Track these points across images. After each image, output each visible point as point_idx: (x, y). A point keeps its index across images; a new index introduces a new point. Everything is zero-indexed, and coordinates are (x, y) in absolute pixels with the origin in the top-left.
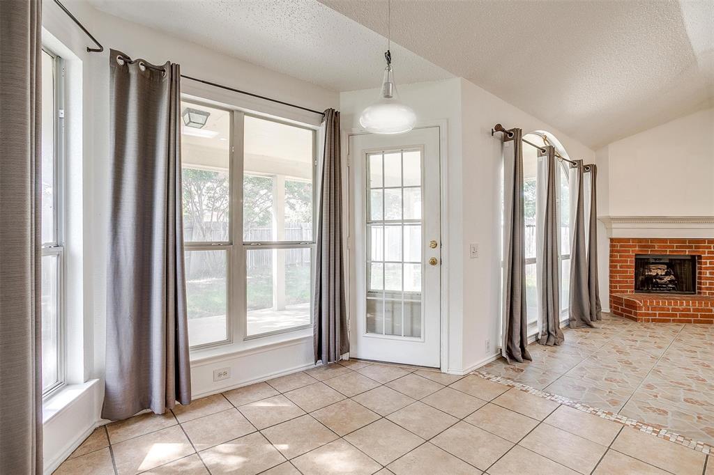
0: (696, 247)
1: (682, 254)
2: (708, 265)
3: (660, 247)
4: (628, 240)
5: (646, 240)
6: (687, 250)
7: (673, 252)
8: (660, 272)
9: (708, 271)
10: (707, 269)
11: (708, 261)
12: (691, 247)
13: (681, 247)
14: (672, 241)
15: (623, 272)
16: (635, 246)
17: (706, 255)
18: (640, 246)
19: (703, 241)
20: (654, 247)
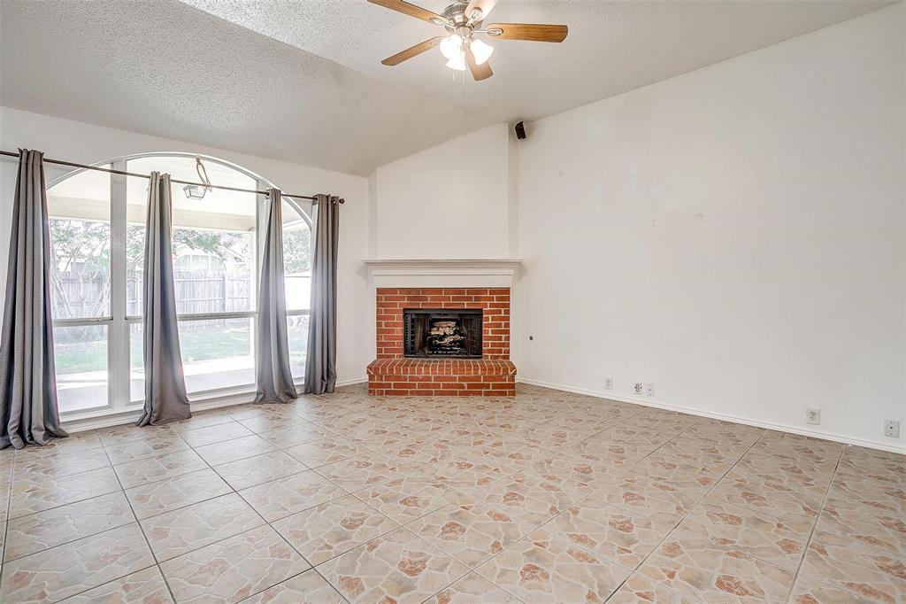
0: (477, 299)
1: (460, 307)
2: (490, 322)
3: (433, 299)
4: (395, 290)
5: (417, 290)
6: (466, 303)
7: (448, 305)
8: (448, 331)
9: (490, 329)
10: (488, 326)
11: (490, 316)
12: (470, 299)
13: (457, 299)
14: (448, 290)
15: (389, 331)
16: (403, 298)
17: (489, 309)
18: (409, 298)
19: (483, 291)
20: (426, 299)
